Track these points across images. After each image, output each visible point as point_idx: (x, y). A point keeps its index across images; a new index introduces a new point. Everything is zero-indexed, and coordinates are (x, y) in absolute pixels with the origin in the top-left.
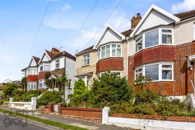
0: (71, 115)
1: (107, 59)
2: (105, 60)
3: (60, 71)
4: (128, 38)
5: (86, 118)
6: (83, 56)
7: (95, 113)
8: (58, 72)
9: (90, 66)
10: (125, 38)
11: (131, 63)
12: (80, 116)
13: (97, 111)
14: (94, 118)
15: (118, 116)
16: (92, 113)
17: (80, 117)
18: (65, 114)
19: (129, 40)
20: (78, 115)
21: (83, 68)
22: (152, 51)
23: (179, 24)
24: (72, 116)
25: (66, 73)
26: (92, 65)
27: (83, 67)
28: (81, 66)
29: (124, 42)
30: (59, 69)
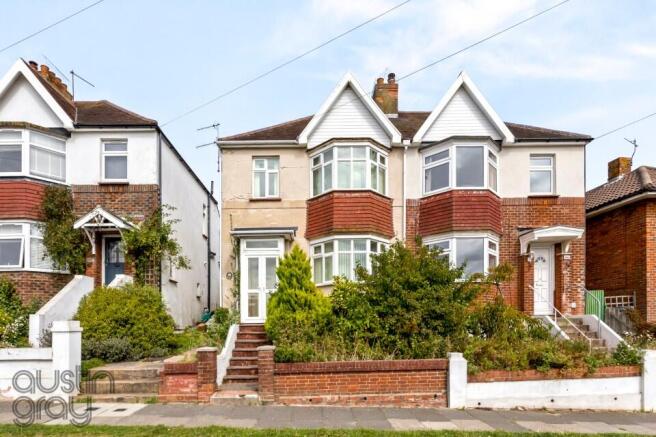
0: (324, 393)
1: (357, 195)
2: (353, 195)
3: (130, 196)
4: (407, 142)
5: (391, 396)
6: (254, 157)
7: (418, 376)
8: (119, 198)
9: (286, 205)
10: (399, 141)
11: (413, 221)
12: (363, 391)
13: (425, 370)
14: (418, 394)
15: (492, 380)
16: (408, 375)
17: (366, 395)
18: (291, 393)
19: (409, 148)
20: (353, 391)
21: (254, 205)
22: (473, 199)
23: (510, 147)
24: (329, 397)
25: (165, 210)
26: (291, 203)
27: (252, 201)
28: (247, 197)
29: (393, 149)
30: (127, 185)
